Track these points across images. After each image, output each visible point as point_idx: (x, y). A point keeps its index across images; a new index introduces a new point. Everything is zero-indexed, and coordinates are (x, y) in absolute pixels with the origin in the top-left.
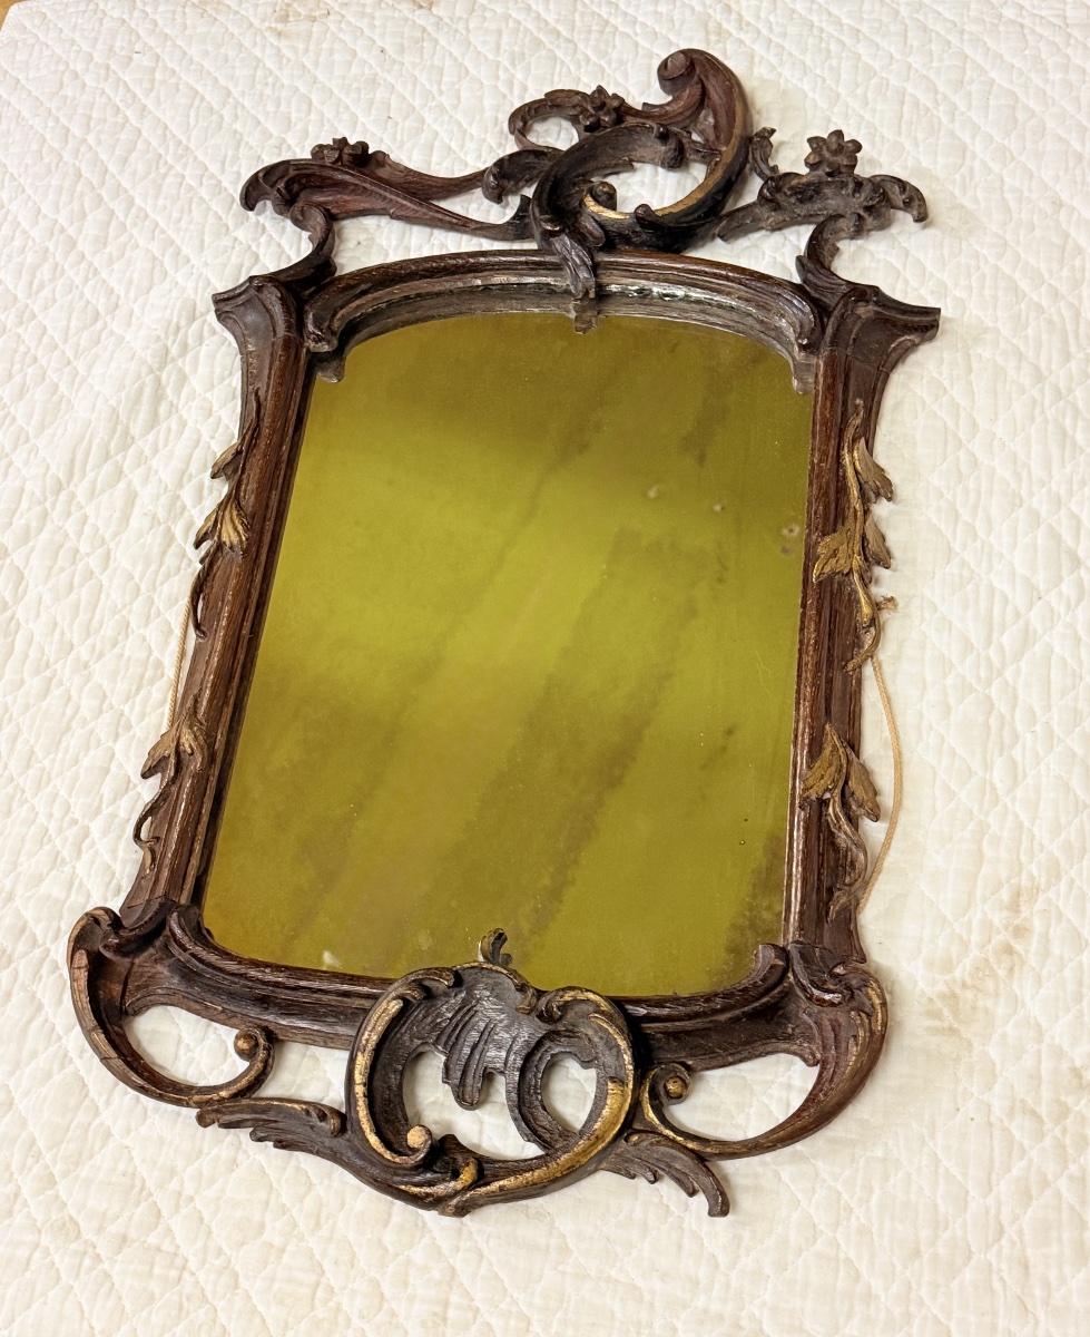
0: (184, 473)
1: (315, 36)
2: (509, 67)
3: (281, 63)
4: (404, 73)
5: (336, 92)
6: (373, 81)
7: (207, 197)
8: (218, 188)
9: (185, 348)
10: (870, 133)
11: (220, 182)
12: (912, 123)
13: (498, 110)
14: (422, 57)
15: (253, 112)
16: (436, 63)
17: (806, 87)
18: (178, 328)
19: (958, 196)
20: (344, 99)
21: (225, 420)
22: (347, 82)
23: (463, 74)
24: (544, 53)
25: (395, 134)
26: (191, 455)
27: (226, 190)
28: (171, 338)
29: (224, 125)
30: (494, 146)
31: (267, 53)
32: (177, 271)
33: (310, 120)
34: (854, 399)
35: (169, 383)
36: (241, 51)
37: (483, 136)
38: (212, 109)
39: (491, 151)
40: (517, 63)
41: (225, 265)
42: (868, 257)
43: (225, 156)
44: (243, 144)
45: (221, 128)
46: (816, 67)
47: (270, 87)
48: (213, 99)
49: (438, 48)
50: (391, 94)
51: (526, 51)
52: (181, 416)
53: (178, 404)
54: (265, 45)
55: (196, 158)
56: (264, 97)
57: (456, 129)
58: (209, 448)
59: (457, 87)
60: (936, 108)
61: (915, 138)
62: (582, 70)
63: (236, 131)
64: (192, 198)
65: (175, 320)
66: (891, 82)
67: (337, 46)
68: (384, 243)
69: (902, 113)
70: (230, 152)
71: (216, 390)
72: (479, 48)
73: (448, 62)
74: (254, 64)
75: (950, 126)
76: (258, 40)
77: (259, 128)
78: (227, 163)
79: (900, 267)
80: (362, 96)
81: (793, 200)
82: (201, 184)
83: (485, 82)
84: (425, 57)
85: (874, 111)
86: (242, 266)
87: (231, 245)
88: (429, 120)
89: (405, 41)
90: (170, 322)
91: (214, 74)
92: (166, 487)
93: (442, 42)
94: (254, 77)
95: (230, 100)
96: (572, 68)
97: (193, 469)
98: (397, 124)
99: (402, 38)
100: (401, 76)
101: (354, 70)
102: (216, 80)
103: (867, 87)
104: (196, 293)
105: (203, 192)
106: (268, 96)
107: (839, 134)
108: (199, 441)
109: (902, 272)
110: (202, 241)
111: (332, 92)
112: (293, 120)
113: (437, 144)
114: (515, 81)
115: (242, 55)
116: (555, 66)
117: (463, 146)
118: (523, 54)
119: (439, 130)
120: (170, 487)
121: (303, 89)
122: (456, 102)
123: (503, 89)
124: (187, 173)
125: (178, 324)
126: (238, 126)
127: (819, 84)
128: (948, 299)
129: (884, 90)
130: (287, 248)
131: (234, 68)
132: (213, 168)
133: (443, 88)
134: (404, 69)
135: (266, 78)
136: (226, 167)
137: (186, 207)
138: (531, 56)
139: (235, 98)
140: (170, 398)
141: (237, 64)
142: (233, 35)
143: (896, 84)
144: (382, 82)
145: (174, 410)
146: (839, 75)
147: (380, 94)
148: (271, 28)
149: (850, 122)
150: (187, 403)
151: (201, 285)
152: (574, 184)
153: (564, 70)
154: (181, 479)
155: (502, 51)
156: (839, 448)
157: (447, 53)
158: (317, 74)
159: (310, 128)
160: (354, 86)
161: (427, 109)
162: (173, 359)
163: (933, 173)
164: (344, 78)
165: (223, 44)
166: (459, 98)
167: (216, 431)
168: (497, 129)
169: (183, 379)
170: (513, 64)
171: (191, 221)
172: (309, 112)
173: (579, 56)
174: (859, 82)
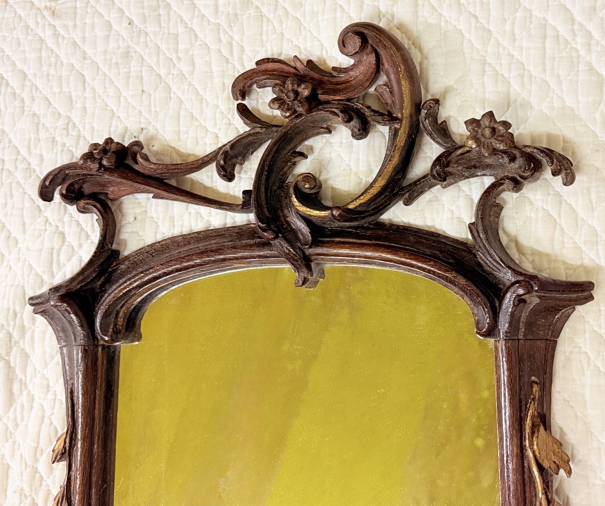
0: (36, 449)
1: (79, 11)
2: (227, 30)
3: (58, 43)
4: (149, 45)
5: (101, 67)
6: (127, 55)
7: (22, 181)
8: (29, 169)
9: (23, 330)
10: (519, 75)
11: (29, 164)
12: (554, 58)
13: (223, 77)
14: (160, 26)
15: (44, 93)
16: (172, 31)
17: (463, 27)
18: (15, 314)
19: (599, 134)
20: (107, 73)
21: (59, 397)
22: (108, 57)
23: (193, 41)
24: (252, 11)
25: (150, 106)
26: (40, 431)
27: (34, 171)
28: (12, 323)
29: (25, 108)
30: (225, 113)
31: (47, 34)
32: (10, 253)
33: (86, 98)
34: (530, 378)
35: (16, 365)
36: (28, 34)
37: (215, 103)
38: (15, 94)
39: (223, 119)
40: (233, 25)
41: (41, 250)
42: (528, 207)
43: (30, 139)
44: (41, 126)
45: (23, 111)
46: (469, 4)
47: (53, 68)
48: (15, 83)
49: (172, 13)
50: (142, 67)
51: (238, 12)
52: (29, 391)
53: (25, 380)
54: (45, 25)
55: (10, 141)
56: (51, 78)
57: (194, 98)
58: (51, 423)
59: (190, 53)
60: (574, 40)
61: (559, 76)
62: (284, 26)
63: (34, 114)
64: (11, 183)
65: (12, 308)
66: (534, 13)
67: (96, 20)
68: (154, 216)
69: (544, 48)
70: (33, 137)
71: (49, 367)
72: (203, 12)
73: (181, 29)
74: (39, 46)
75: (588, 59)
76: (39, 20)
77: (50, 110)
78: (32, 147)
79: (555, 215)
80: (121, 71)
81: (460, 168)
82: (16, 168)
83: (211, 47)
84: (163, 25)
85: (521, 48)
86: (53, 249)
87: (43, 228)
88: (174, 89)
89: (146, 11)
90: (8, 309)
91: (13, 59)
92: (26, 464)
93: (174, 8)
94: (40, 58)
95: (27, 83)
96: (276, 25)
97: (43, 444)
98: (150, 95)
99: (143, 8)
100: (147, 46)
101: (112, 44)
102: (14, 65)
103: (513, 23)
104: (23, 279)
105: (19, 176)
106: (53, 75)
107: (490, 114)
108: (43, 417)
109: (558, 220)
110: (24, 224)
111: (99, 68)
112: (74, 99)
113: (182, 113)
114: (234, 43)
115: (29, 38)
116: (262, 27)
117: (202, 113)
118: (236, 15)
119: (182, 98)
120: (29, 464)
121: (77, 67)
122: (192, 69)
123: (225, 53)
124: (5, 158)
125: (14, 311)
126: (35, 108)
127: (473, 24)
128: (600, 247)
129: (528, 24)
130: (84, 226)
131: (24, 51)
132: (24, 152)
133: (180, 55)
134: (148, 39)
135: (49, 58)
136: (32, 150)
137: (8, 193)
138: (242, 15)
139: (30, 80)
140: (20, 377)
141: (27, 48)
142: (20, 17)
143: (538, 15)
144: (133, 55)
145: (23, 387)
146: (489, 10)
147: (134, 67)
148: (46, 7)
149: (503, 62)
150: (31, 379)
151: (26, 273)
152: (286, 163)
153: (270, 27)
154: (35, 455)
155: (220, 14)
156: (521, 439)
157: (179, 20)
158: (85, 49)
159: (87, 106)
160: (114, 61)
161: (170, 77)
162: (16, 342)
163: (577, 113)
164: (105, 52)
165: (15, 28)
166: (193, 64)
167: (54, 408)
168: (224, 95)
169: (26, 356)
170: (230, 26)
171: (13, 208)
172: (85, 89)
173: (280, 12)
174: (506, 16)
